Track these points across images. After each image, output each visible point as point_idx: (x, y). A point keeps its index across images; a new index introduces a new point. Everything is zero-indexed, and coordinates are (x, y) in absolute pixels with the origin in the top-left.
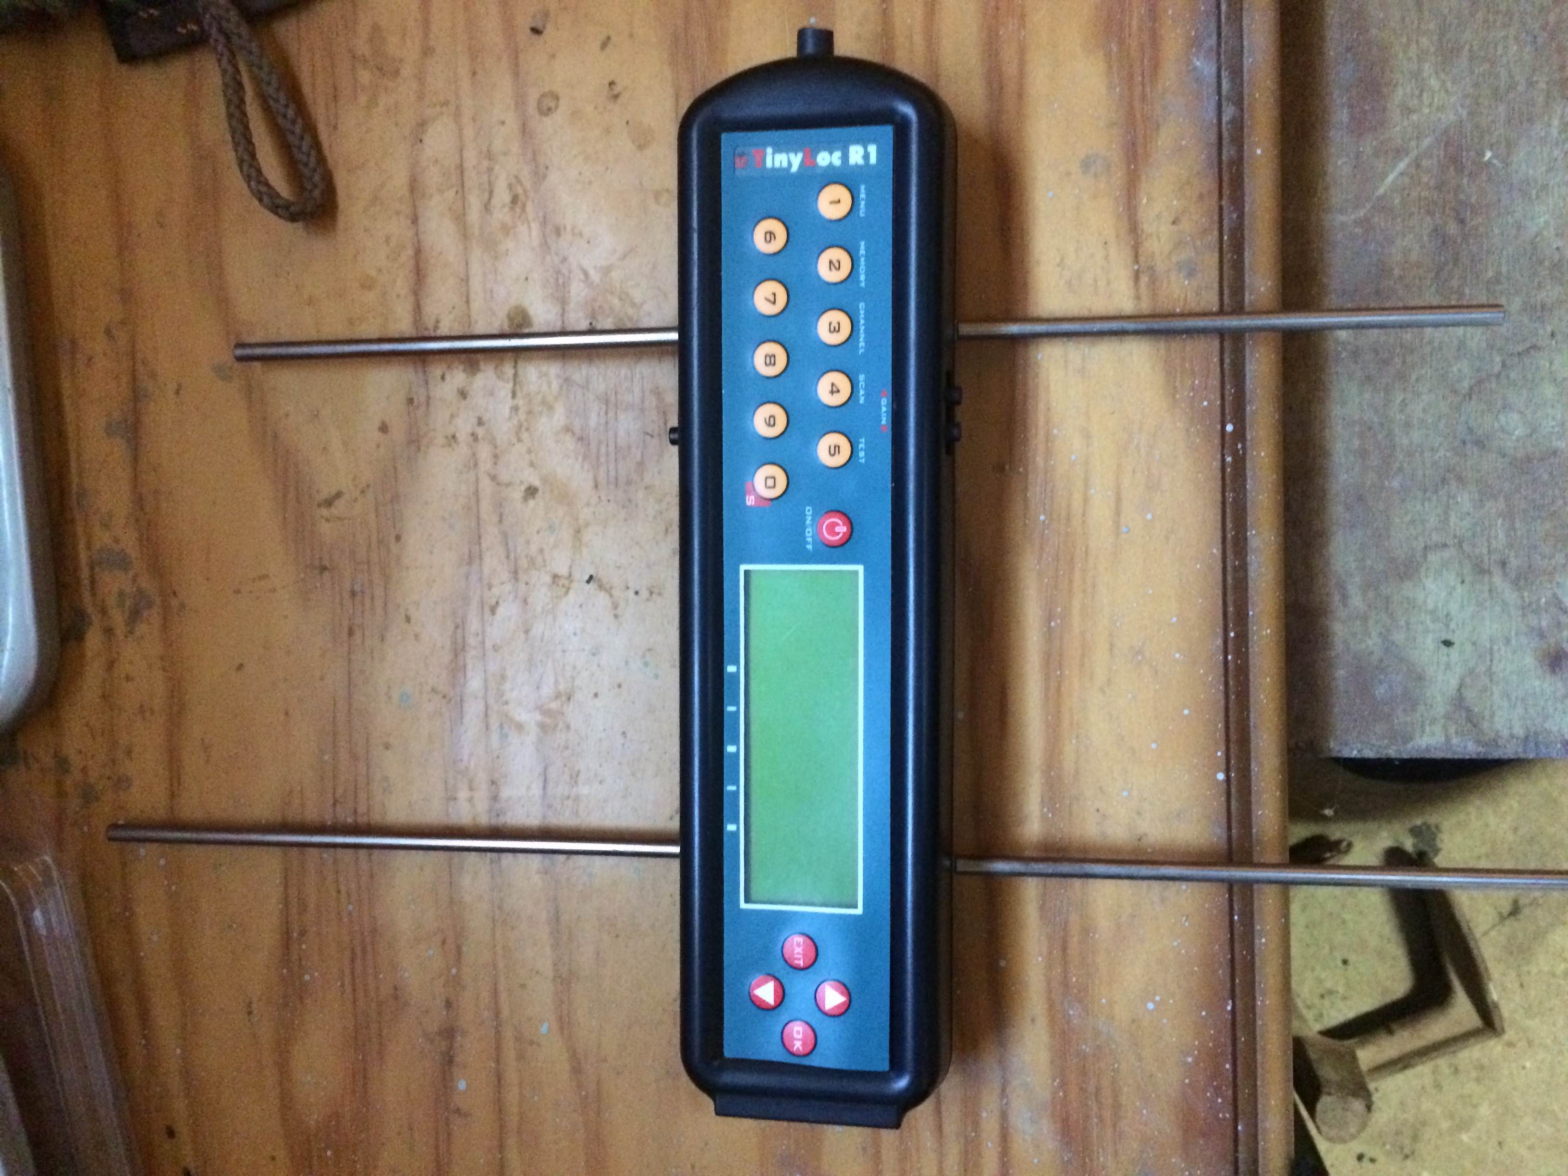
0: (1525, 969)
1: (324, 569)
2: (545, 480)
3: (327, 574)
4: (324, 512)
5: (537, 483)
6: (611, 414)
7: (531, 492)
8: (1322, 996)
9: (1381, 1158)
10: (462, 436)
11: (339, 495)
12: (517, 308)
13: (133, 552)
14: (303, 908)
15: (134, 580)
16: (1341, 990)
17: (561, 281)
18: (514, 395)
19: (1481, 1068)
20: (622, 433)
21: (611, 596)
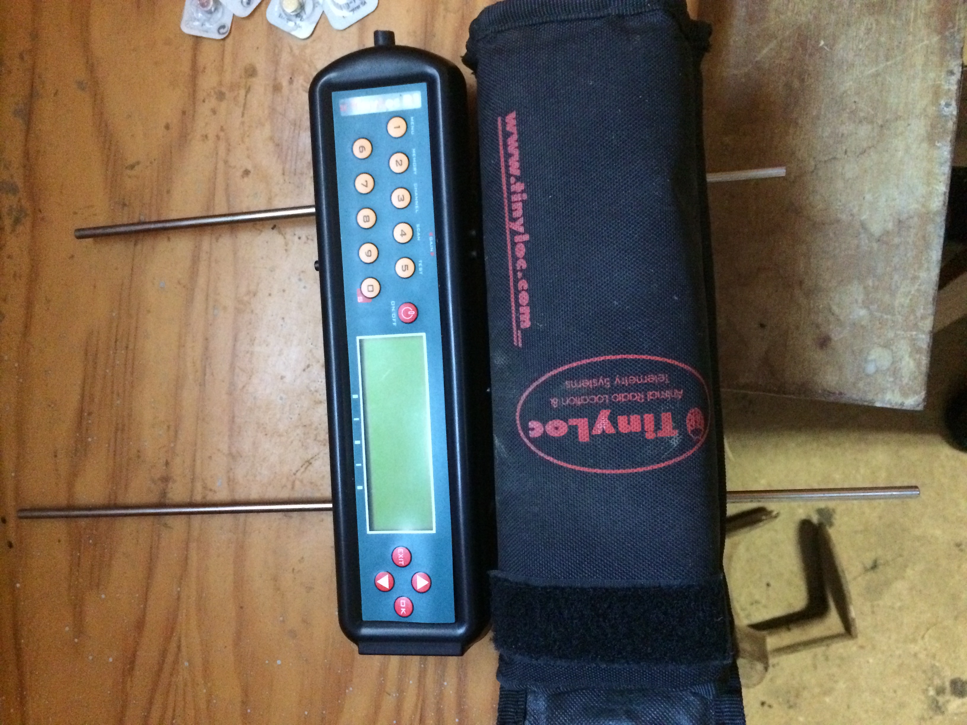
0: (876, 603)
1: (124, 205)
2: (255, 167)
3: (126, 208)
4: (129, 172)
5: (250, 168)
6: (297, 132)
7: (247, 173)
8: (752, 604)
9: (775, 706)
10: (212, 136)
11: (138, 163)
12: (250, 65)
13: (20, 185)
14: (92, 400)
15: (19, 201)
16: (764, 601)
17: (277, 51)
18: (243, 116)
19: (842, 659)
20: (301, 144)
21: (285, 238)
